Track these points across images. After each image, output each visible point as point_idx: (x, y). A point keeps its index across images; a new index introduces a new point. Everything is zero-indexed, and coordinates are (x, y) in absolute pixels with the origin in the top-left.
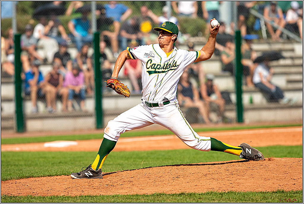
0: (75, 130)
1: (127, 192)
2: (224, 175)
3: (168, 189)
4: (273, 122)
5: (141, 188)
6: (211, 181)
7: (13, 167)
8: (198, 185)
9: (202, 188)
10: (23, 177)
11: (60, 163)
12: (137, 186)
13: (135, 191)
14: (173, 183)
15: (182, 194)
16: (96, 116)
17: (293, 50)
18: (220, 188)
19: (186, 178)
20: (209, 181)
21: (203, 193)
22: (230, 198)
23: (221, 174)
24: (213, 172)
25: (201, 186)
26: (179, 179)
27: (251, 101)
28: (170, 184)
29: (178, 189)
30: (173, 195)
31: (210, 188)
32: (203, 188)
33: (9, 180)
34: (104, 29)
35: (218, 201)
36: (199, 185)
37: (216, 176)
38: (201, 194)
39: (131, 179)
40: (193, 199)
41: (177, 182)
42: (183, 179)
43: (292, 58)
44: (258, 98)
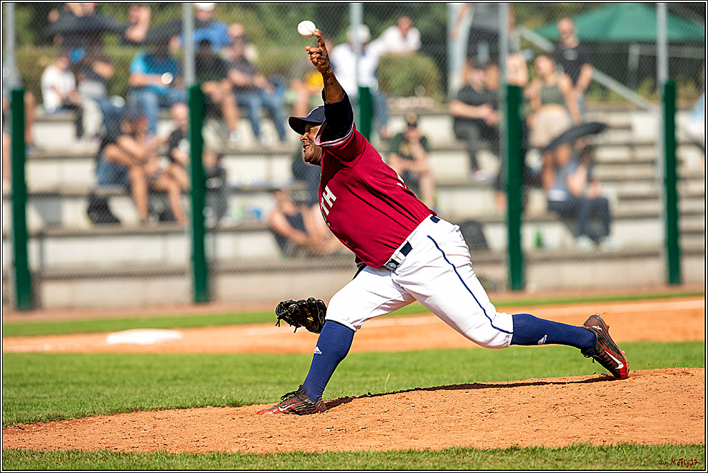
0: (145, 306)
1: (382, 444)
2: (596, 406)
3: (473, 438)
4: (590, 288)
5: (411, 435)
6: (569, 420)
7: (72, 388)
8: (541, 428)
9: (553, 437)
10: (120, 411)
11: (175, 378)
12: (402, 430)
13: (399, 443)
14: (484, 425)
15: (515, 449)
16: (193, 275)
17: (628, 128)
18: (594, 437)
19: (510, 413)
20: (564, 420)
21: (562, 448)
22: (627, 459)
23: (589, 405)
24: (571, 400)
25: (550, 431)
26: (496, 416)
27: (539, 243)
28: (475, 427)
29: (497, 438)
30: (494, 452)
31: (571, 436)
32: (554, 435)
33: (91, 416)
34: (207, 79)
35: (602, 466)
36: (544, 429)
37: (579, 410)
38: (556, 449)
39: (385, 416)
40: (543, 461)
41: (491, 423)
42: (504, 416)
43: (631, 146)
44: (556, 235)
